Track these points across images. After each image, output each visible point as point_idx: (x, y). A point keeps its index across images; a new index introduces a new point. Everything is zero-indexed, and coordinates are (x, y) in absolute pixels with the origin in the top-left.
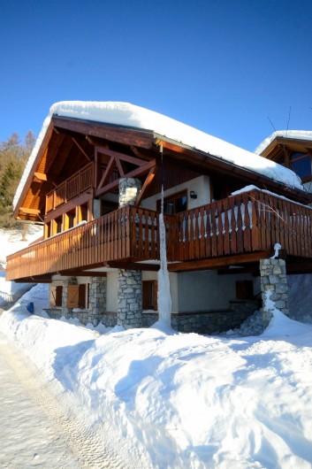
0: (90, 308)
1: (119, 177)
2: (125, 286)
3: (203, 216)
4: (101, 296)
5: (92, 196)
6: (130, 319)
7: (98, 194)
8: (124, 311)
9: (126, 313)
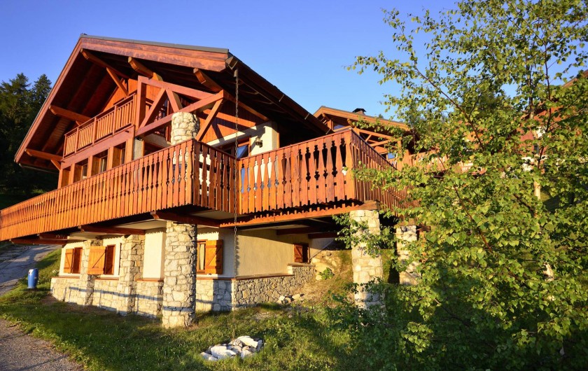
0: (122, 274)
1: (171, 112)
2: (176, 244)
3: (266, 163)
4: (136, 258)
5: (132, 135)
6: (181, 285)
7: (139, 133)
8: (175, 274)
9: (177, 277)
